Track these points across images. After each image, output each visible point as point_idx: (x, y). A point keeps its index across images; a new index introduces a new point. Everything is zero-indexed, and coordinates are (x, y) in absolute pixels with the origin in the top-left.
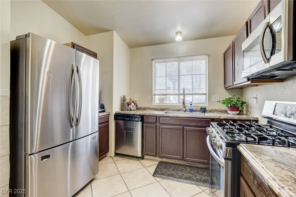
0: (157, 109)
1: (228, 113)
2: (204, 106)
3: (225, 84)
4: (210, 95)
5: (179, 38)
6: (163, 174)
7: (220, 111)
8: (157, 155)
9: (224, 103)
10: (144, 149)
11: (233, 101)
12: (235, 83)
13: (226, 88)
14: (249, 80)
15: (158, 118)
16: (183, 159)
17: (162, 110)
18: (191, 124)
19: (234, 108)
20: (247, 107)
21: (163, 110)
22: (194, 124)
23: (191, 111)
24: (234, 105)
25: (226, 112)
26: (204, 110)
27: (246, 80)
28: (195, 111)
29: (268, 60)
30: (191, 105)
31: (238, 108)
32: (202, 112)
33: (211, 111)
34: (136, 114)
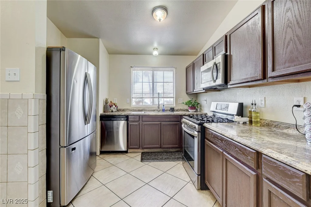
0: (136, 110)
1: (189, 111)
2: (172, 106)
3: (187, 90)
4: (177, 98)
5: (155, 53)
6: (148, 159)
7: (183, 110)
8: (140, 148)
9: (186, 104)
10: (129, 144)
11: (192, 103)
12: (194, 91)
13: (187, 93)
14: (204, 89)
15: (141, 117)
16: (161, 148)
17: (139, 111)
18: (167, 120)
19: (193, 107)
20: (201, 106)
21: (141, 111)
22: (168, 120)
23: (163, 110)
24: (193, 105)
25: (187, 110)
26: (172, 110)
27: (202, 89)
28: (166, 111)
29: (215, 81)
30: (164, 106)
31: (195, 107)
32: (171, 111)
33: (177, 110)
34: (122, 114)
